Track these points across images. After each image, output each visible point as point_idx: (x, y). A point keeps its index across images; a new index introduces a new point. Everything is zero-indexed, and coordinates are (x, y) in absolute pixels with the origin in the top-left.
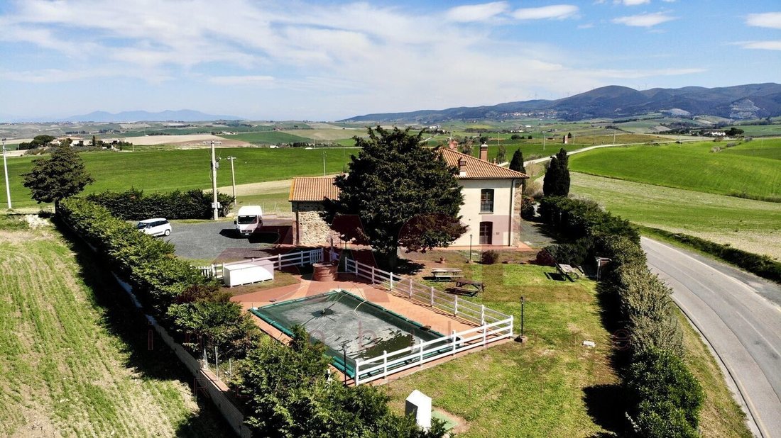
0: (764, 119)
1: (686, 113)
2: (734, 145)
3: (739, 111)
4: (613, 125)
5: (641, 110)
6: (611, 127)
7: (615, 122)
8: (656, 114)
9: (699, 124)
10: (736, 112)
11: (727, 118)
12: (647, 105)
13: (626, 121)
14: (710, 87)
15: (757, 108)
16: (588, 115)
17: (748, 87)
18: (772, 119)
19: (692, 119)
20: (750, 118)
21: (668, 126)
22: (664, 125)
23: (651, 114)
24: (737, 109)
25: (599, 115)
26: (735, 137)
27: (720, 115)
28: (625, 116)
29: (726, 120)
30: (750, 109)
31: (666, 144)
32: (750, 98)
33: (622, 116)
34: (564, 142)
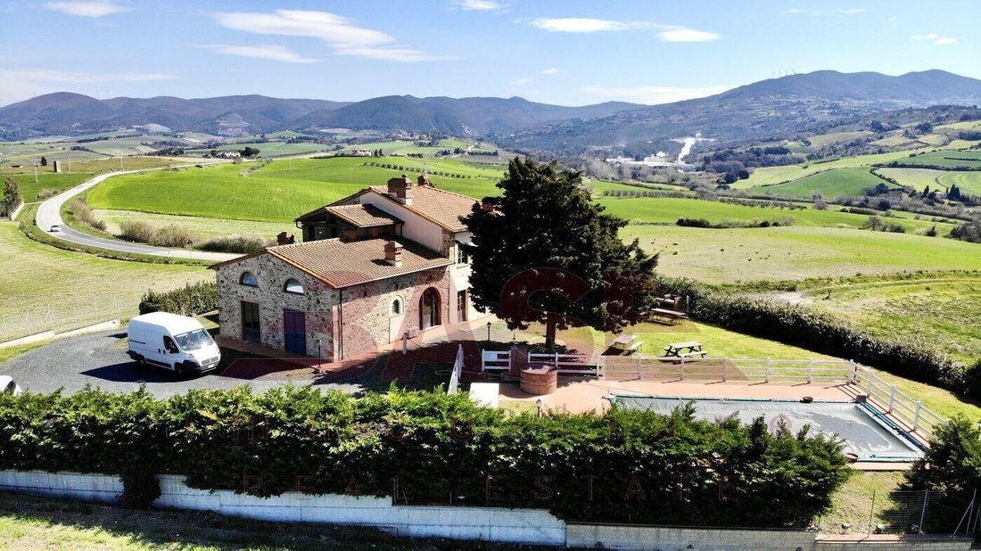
0: (258, 137)
1: (166, 130)
2: (258, 168)
3: (227, 128)
4: (78, 145)
5: (107, 125)
6: (79, 148)
7: (80, 142)
8: (129, 131)
9: (186, 143)
10: (225, 128)
11: (216, 135)
12: (115, 118)
13: (95, 140)
14: (188, 98)
15: (247, 124)
16: (36, 132)
17: (231, 99)
18: (267, 136)
19: (176, 137)
20: (240, 135)
21: (151, 146)
22: (146, 145)
23: (123, 131)
24: (225, 125)
25: (52, 132)
26: (253, 158)
27: (207, 131)
28: (89, 133)
29: (215, 138)
30: (239, 125)
31: (185, 168)
32: (237, 112)
33: (83, 133)
34: (56, 170)
